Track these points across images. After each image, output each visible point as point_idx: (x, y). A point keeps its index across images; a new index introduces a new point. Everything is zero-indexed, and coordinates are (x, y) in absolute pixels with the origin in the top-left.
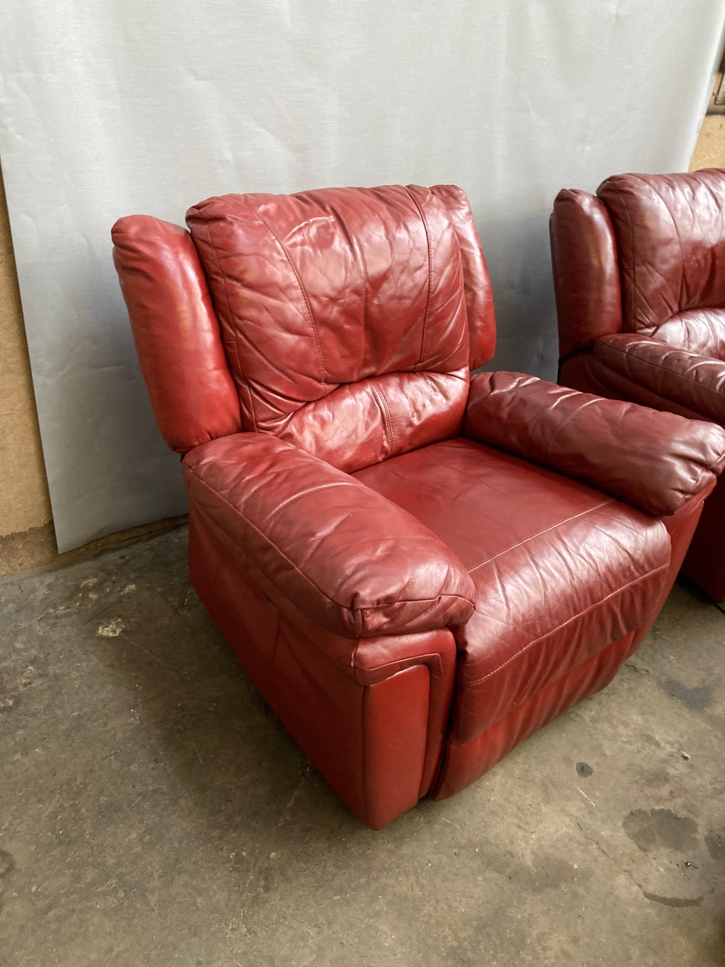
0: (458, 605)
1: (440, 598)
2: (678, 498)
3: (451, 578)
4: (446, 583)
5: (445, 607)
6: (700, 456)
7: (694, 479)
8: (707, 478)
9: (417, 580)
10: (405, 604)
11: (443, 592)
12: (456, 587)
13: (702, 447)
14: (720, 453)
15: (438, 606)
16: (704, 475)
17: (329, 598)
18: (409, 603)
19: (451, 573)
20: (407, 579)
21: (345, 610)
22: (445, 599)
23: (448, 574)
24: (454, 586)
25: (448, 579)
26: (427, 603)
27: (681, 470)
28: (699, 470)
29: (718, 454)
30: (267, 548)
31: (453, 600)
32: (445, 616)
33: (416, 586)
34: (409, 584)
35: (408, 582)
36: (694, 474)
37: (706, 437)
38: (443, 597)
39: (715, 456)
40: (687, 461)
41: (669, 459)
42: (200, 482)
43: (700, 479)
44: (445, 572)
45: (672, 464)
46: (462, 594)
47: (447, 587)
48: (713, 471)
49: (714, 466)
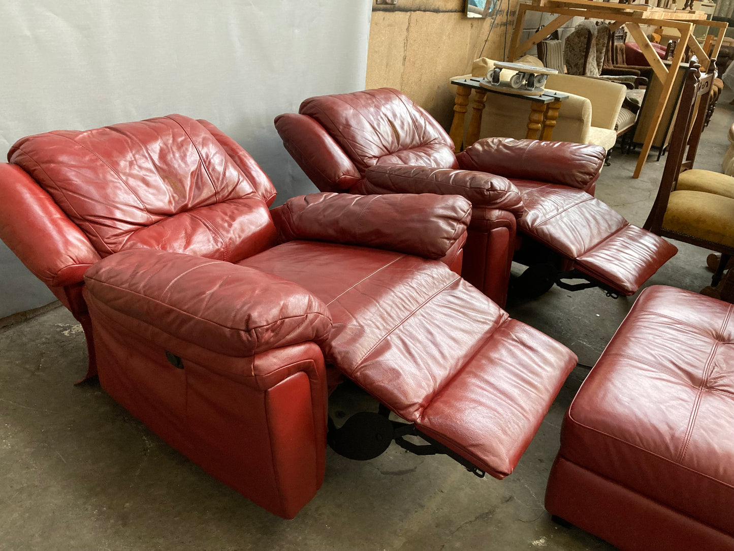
0: (321, 320)
1: (307, 316)
2: (446, 243)
3: (312, 302)
4: (310, 306)
5: (312, 322)
6: (453, 214)
7: (453, 229)
8: (461, 228)
9: (290, 303)
10: (284, 321)
11: (308, 311)
12: (316, 308)
13: (453, 209)
14: (466, 211)
15: (307, 321)
16: (460, 227)
17: (228, 328)
18: (287, 320)
19: (311, 299)
20: (282, 303)
21: (242, 333)
22: (311, 316)
23: (310, 300)
24: (315, 307)
25: (310, 303)
26: (299, 319)
27: (443, 224)
28: (455, 224)
29: (464, 212)
30: (169, 312)
31: (316, 317)
32: (313, 328)
33: (290, 307)
34: (285, 307)
35: (283, 305)
36: (453, 227)
37: (454, 202)
38: (309, 315)
39: (464, 214)
40: (446, 219)
41: (434, 219)
42: (102, 284)
43: (457, 229)
44: (307, 298)
45: (437, 222)
46: (322, 312)
47: (310, 308)
48: (464, 223)
49: (463, 220)
